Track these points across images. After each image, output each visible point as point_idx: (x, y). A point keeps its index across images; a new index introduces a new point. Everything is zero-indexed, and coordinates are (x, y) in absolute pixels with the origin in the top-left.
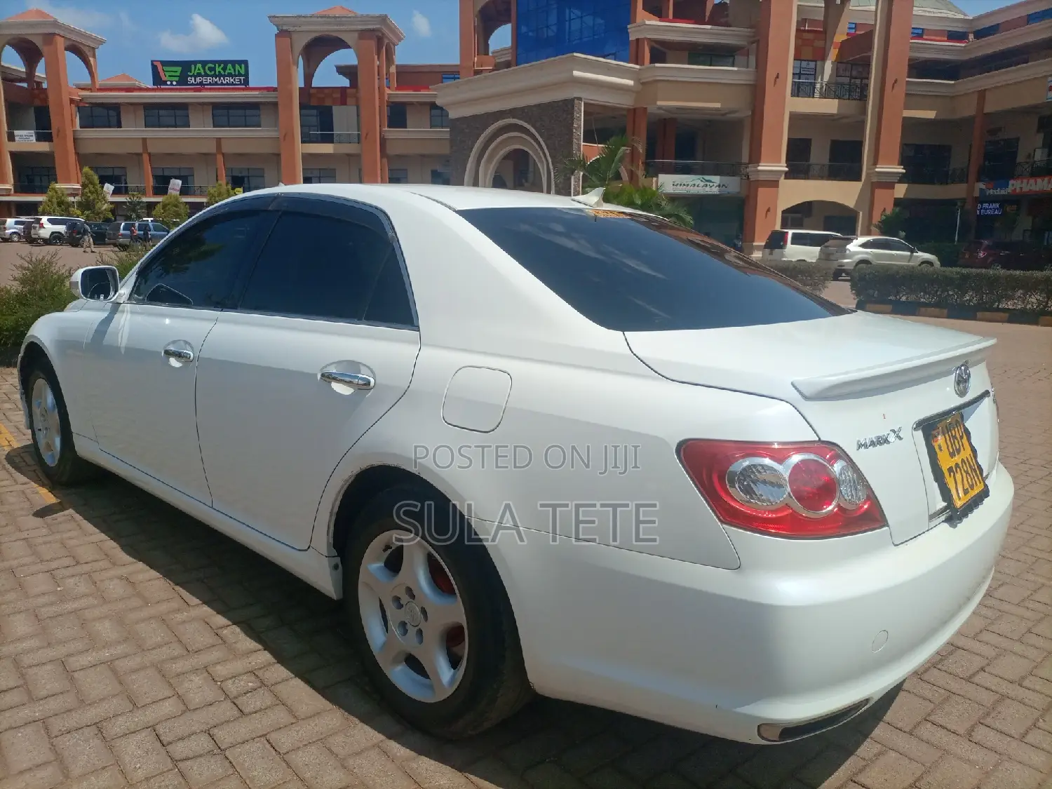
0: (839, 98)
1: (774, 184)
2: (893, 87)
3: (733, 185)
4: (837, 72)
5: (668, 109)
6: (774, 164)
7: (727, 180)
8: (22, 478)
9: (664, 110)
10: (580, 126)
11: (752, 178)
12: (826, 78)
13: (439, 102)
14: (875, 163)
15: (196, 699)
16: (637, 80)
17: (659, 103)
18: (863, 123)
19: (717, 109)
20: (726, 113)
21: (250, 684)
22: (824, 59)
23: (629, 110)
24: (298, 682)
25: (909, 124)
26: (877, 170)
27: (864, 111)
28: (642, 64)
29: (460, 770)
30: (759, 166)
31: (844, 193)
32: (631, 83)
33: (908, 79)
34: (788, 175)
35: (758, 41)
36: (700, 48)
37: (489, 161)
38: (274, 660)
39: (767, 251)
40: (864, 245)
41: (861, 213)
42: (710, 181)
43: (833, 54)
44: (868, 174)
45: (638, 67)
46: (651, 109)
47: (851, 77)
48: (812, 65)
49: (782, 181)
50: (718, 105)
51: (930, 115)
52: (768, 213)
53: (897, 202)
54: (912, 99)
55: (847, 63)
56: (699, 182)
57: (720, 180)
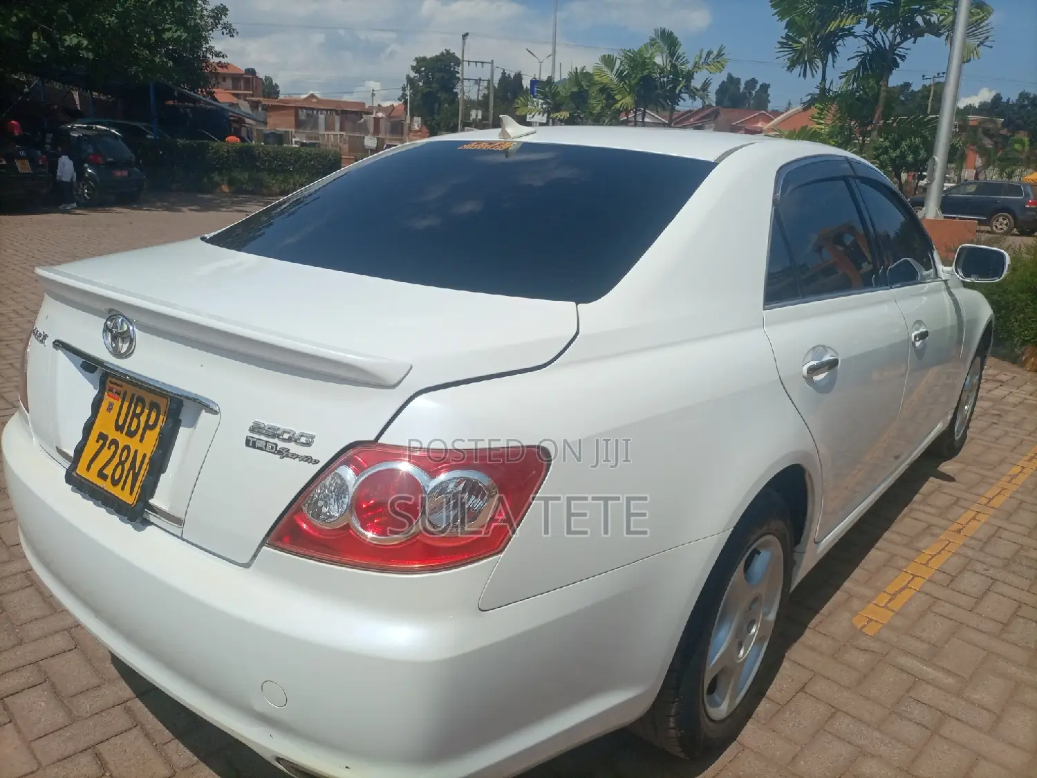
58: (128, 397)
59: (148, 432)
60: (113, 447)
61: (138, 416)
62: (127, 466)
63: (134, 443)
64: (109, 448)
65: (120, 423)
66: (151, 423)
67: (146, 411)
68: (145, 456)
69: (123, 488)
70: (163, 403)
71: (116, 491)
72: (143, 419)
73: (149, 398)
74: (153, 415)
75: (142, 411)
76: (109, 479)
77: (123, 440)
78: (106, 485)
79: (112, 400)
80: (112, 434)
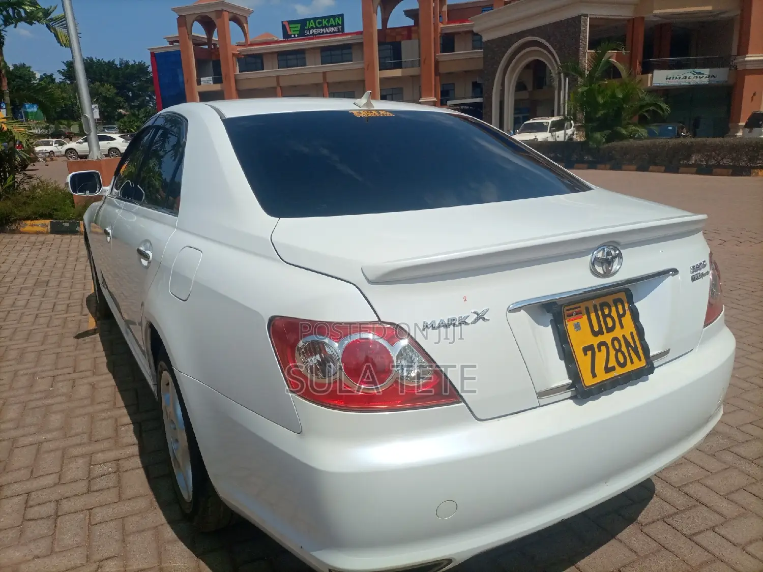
1: (761, 71)
3: (721, 75)
5: (664, 16)
6: (760, 55)
7: (716, 71)
8: (86, 311)
9: (660, 17)
10: (585, 37)
11: (740, 68)
13: (475, 30)
15: (69, 476)
17: (655, 12)
19: (710, 12)
20: (718, 14)
21: (110, 469)
23: (629, 20)
24: (141, 472)
29: (197, 556)
30: (746, 57)
37: (513, 70)
38: (138, 454)
39: (747, 130)
42: (700, 73)
46: (649, 17)
50: (709, 8)
52: (754, 97)
56: (690, 75)
57: (710, 72)
58: (591, 309)
59: (623, 319)
60: (603, 348)
61: (609, 315)
62: (624, 349)
63: (618, 333)
64: (600, 350)
65: (596, 328)
66: (621, 312)
67: (614, 309)
68: (631, 333)
69: (632, 362)
70: (623, 296)
71: (629, 368)
72: (614, 314)
73: (609, 300)
74: (620, 307)
75: (610, 311)
76: (617, 367)
77: (607, 338)
78: (619, 371)
79: (576, 322)
80: (595, 341)
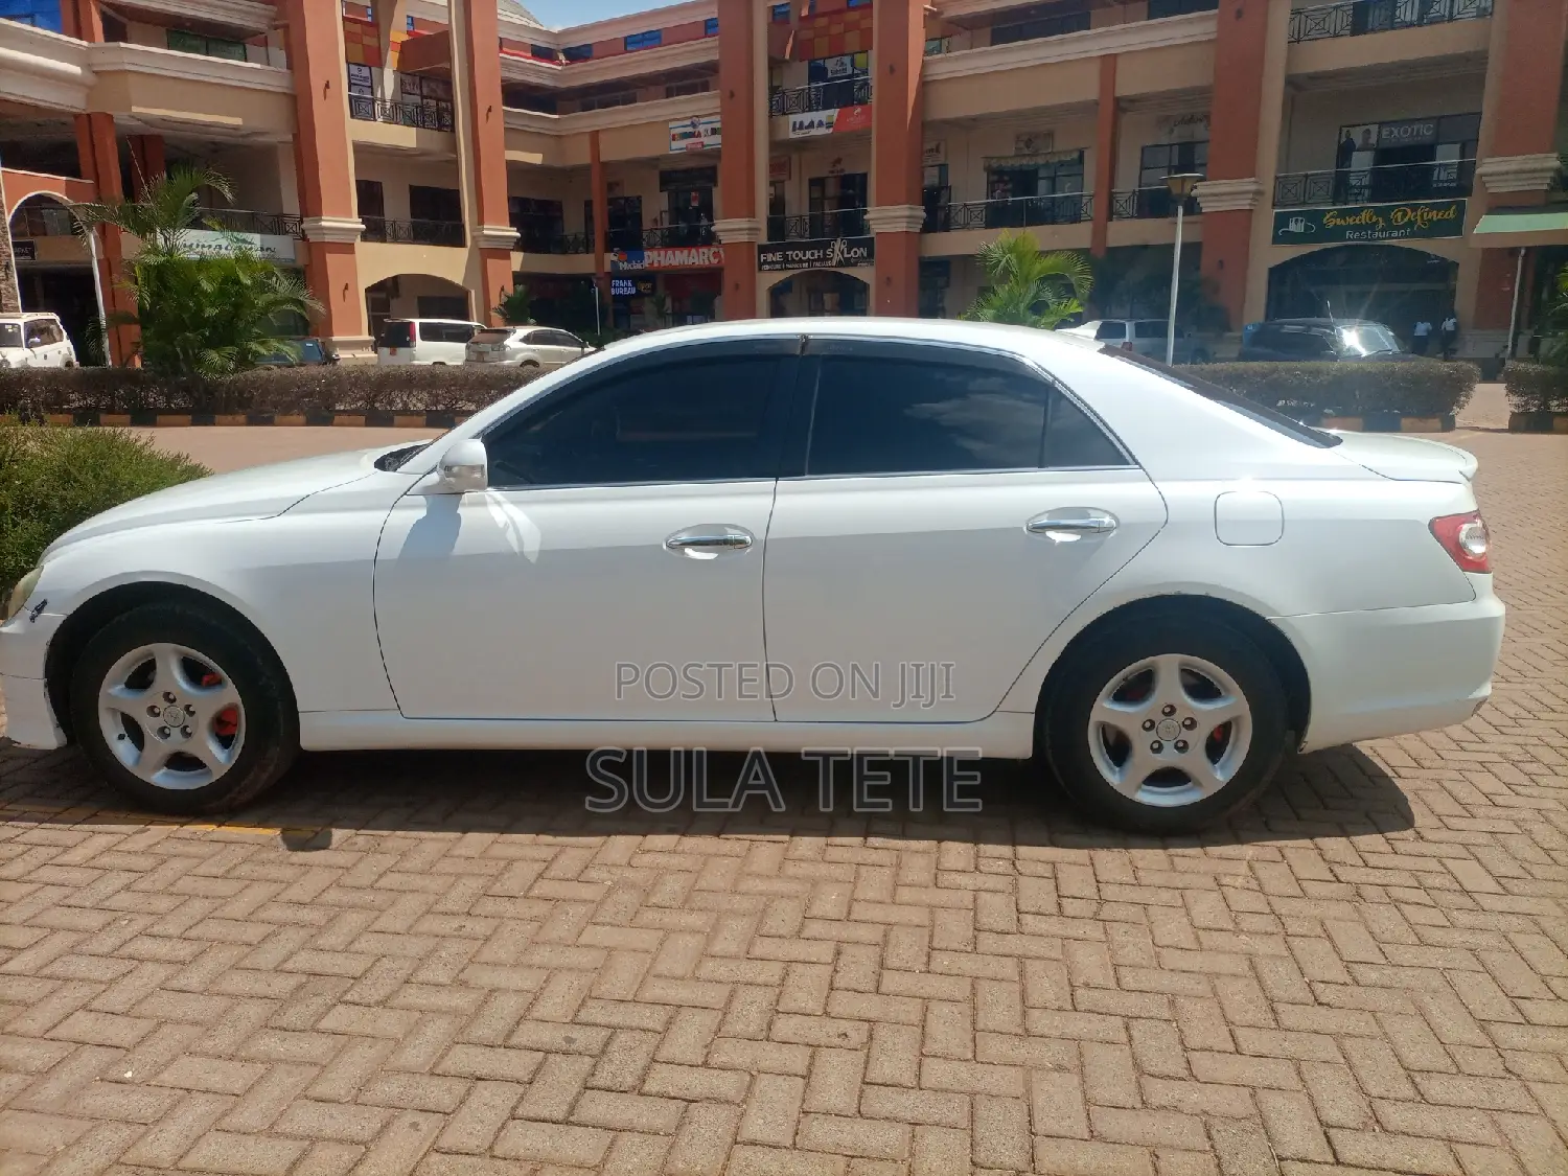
0: (418, 126)
1: (349, 248)
2: (488, 117)
3: (283, 247)
4: (402, 88)
5: (148, 122)
6: (341, 218)
7: (274, 241)
9: (139, 120)
11: (312, 238)
12: (389, 94)
14: (481, 222)
16: (87, 66)
17: (135, 109)
18: (456, 163)
19: (236, 128)
20: (248, 135)
22: (381, 65)
23: (77, 116)
25: (514, 169)
26: (485, 232)
27: (454, 148)
28: (91, 39)
30: (321, 220)
31: (446, 263)
32: (76, 70)
33: (505, 108)
34: (365, 236)
35: (286, 27)
36: (188, 24)
40: (527, 340)
41: (473, 292)
42: (244, 241)
43: (392, 58)
44: (473, 238)
45: (85, 43)
46: (121, 117)
47: (423, 97)
48: (365, 72)
49: (358, 243)
50: (237, 121)
51: (536, 159)
52: (346, 292)
53: (518, 278)
54: (513, 135)
55: (413, 75)
56: (224, 243)
57: (262, 240)
